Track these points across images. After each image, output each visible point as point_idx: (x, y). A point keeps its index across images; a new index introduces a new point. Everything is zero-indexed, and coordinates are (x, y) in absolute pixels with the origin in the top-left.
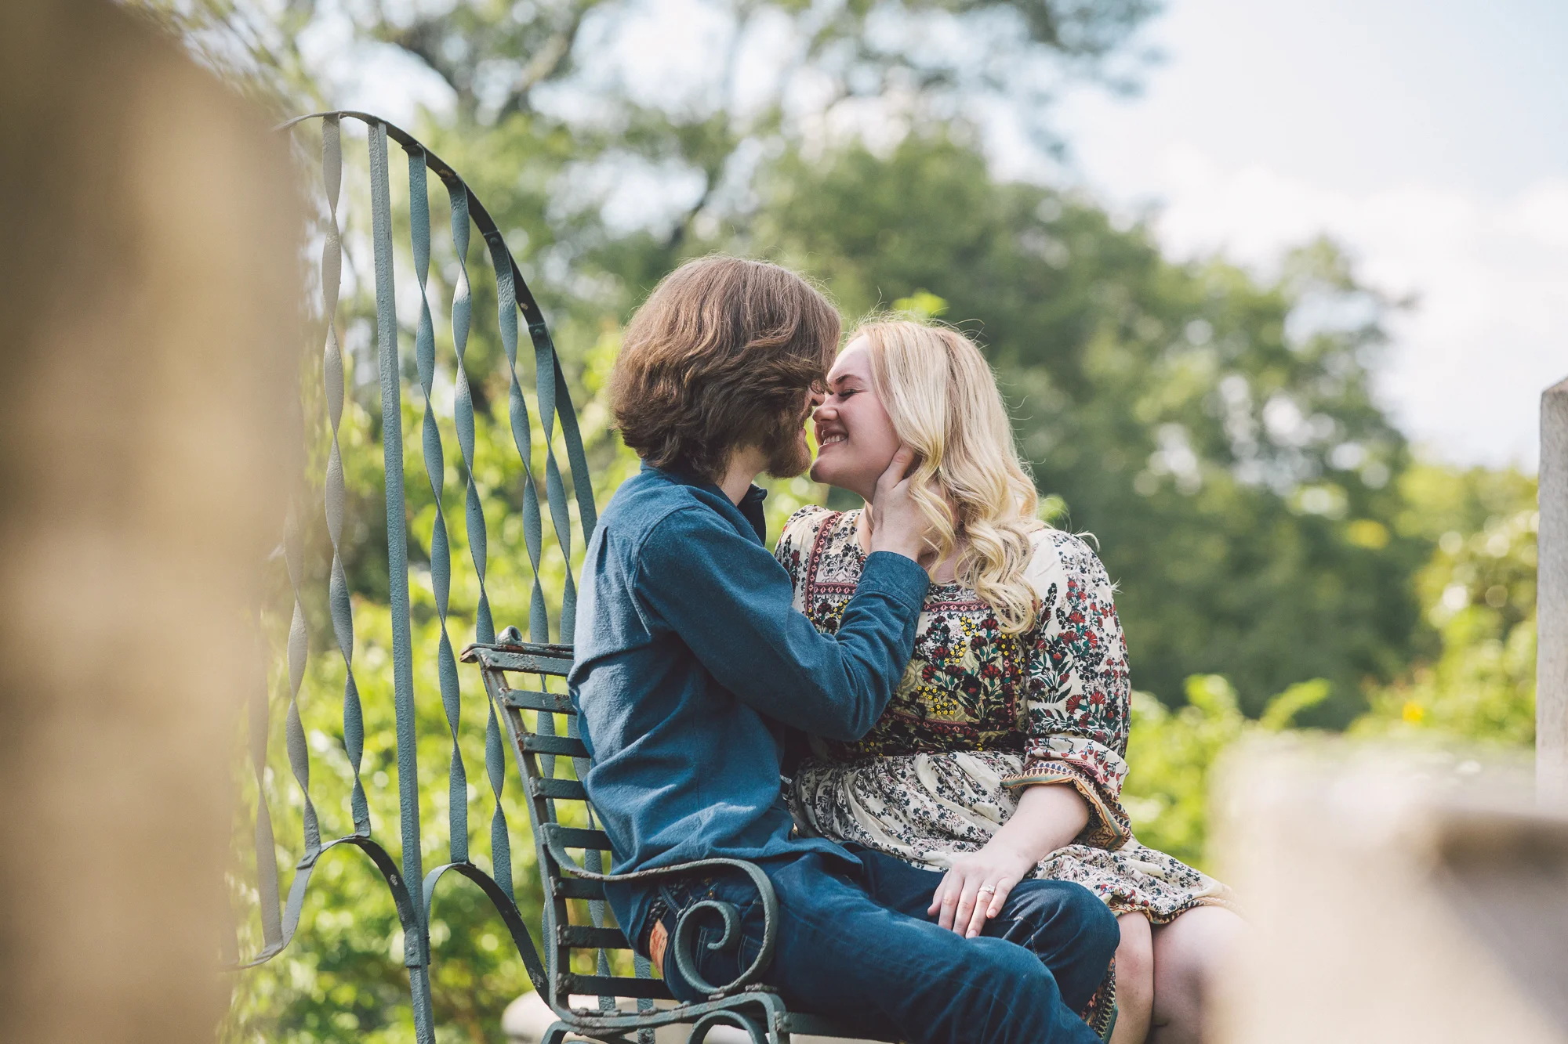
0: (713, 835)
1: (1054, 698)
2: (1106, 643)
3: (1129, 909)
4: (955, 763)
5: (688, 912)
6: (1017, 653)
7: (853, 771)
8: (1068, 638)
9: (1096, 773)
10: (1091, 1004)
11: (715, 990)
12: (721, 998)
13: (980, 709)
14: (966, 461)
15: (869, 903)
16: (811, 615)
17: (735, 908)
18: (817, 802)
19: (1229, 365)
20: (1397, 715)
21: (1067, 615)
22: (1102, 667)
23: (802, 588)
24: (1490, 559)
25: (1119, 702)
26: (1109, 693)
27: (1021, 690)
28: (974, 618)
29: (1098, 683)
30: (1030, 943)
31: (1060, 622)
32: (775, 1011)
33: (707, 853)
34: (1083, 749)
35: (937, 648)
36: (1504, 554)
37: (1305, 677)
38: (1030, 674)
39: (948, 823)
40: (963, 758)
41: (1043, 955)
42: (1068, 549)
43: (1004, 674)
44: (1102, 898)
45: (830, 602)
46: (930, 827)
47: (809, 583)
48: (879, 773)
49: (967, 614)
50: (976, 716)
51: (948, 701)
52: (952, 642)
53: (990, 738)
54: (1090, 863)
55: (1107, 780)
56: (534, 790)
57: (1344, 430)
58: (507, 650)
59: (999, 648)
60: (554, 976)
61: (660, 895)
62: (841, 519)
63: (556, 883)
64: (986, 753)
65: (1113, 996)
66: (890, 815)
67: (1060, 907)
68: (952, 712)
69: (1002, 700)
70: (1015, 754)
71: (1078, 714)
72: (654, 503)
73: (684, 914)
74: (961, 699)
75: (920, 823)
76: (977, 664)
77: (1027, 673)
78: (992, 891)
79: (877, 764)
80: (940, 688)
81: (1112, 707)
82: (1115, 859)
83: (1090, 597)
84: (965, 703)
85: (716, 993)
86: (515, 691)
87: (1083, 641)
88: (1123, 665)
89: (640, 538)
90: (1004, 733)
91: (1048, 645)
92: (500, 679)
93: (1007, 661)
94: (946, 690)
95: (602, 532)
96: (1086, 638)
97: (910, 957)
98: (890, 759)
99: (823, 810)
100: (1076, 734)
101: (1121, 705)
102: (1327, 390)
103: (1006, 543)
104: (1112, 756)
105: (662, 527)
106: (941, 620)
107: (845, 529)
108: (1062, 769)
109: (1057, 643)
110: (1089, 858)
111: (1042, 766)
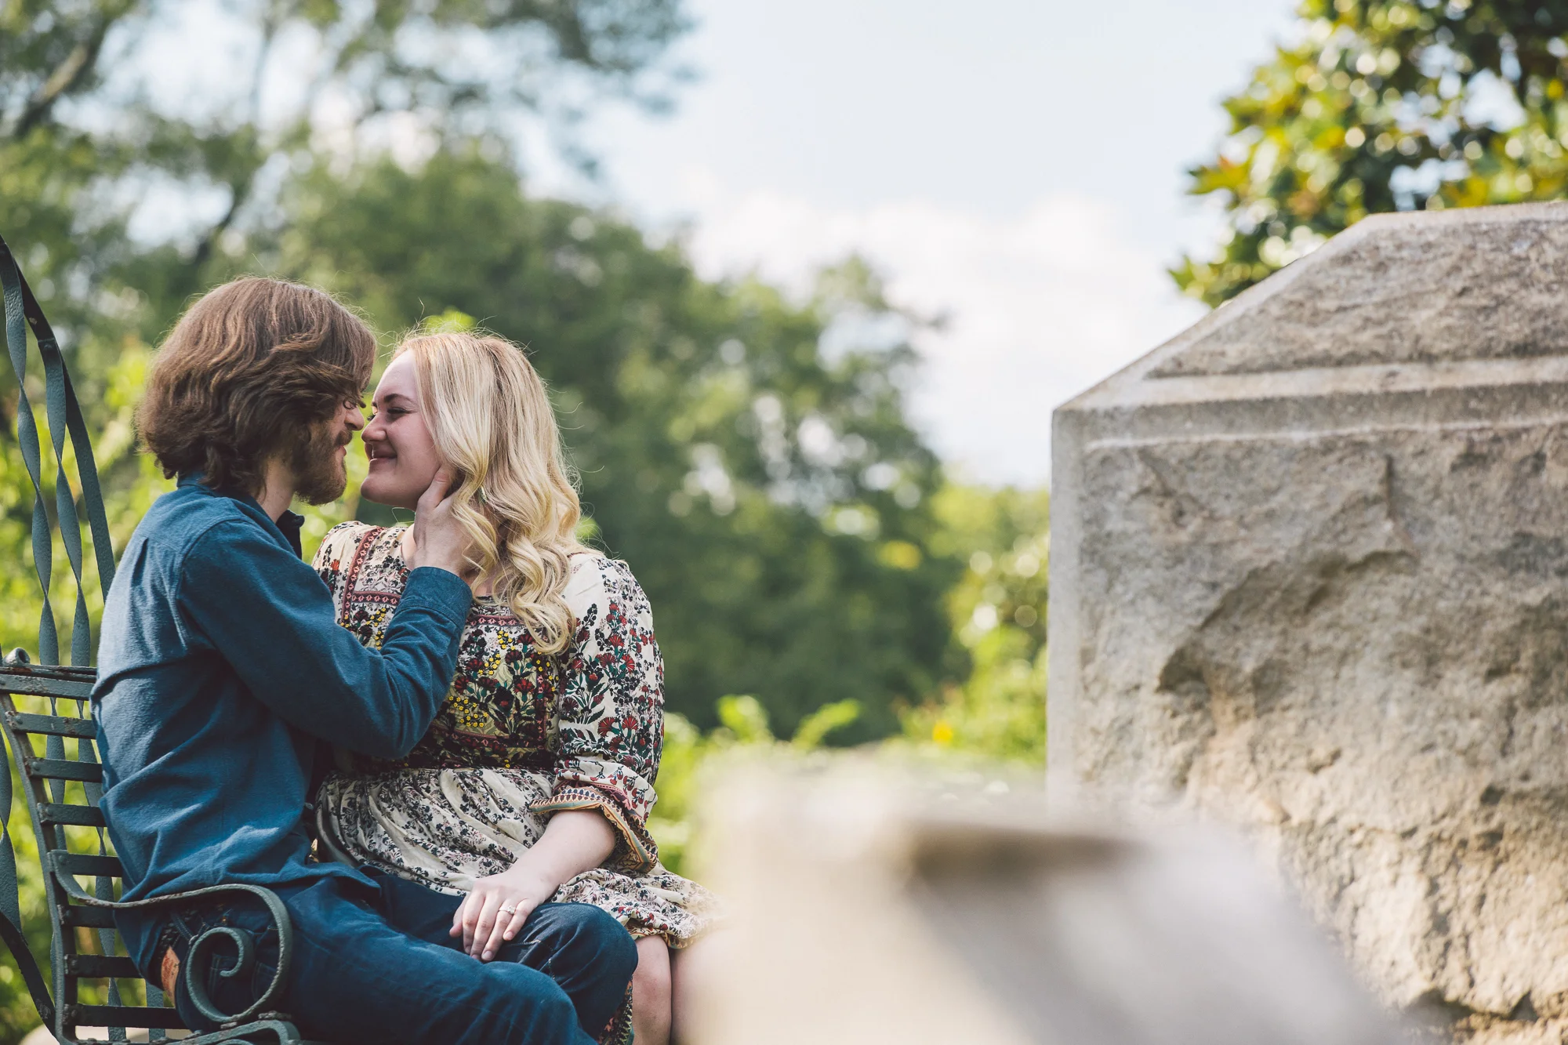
0: (229, 860)
1: (587, 719)
2: (643, 669)
3: (647, 933)
4: (481, 780)
5: (200, 940)
6: (552, 671)
7: (377, 784)
8: (606, 660)
9: (624, 798)
10: (609, 1028)
11: (228, 1018)
12: (234, 1027)
13: (510, 722)
14: (510, 479)
15: (384, 928)
16: (347, 621)
17: (248, 934)
18: (342, 813)
19: (762, 384)
20: (927, 736)
21: (606, 637)
22: (637, 693)
23: (340, 596)
24: (1019, 578)
25: (652, 730)
26: (642, 719)
27: (554, 708)
28: (511, 633)
29: (631, 708)
30: (547, 966)
31: (599, 643)
32: (290, 1038)
33: (221, 877)
34: (612, 773)
35: (472, 660)
36: (1031, 574)
37: (837, 698)
38: (566, 693)
39: (470, 840)
40: (490, 776)
41: (560, 979)
42: (612, 574)
43: (537, 689)
44: (619, 920)
45: (367, 610)
46: (453, 843)
47: (348, 591)
48: (404, 786)
49: (505, 629)
50: (506, 730)
51: (479, 713)
52: (487, 654)
53: (517, 755)
54: (613, 887)
55: (635, 806)
56: (41, 816)
57: (876, 450)
58: (15, 673)
59: (533, 663)
60: (60, 1006)
61: (172, 922)
62: (384, 534)
63: (63, 912)
64: (513, 771)
65: (629, 1020)
66: (414, 828)
67: (578, 930)
68: (482, 725)
69: (533, 716)
70: (543, 773)
71: (610, 737)
72: (198, 514)
73: (196, 940)
74: (492, 712)
75: (443, 839)
76: (511, 677)
77: (562, 690)
78: (513, 912)
79: (401, 777)
80: (472, 699)
81: (644, 733)
82: (638, 885)
83: (630, 622)
84: (495, 716)
85: (229, 1022)
86: (23, 715)
87: (620, 664)
88: (658, 695)
89: (184, 547)
90: (533, 750)
91: (585, 665)
92: (7, 702)
93: (541, 677)
94: (477, 701)
95: (141, 543)
96: (624, 661)
97: (428, 984)
98: (416, 773)
99: (348, 821)
100: (606, 758)
101: (654, 733)
102: (861, 410)
103: (546, 563)
104: (641, 783)
105: (207, 538)
106: (479, 633)
107: (388, 543)
108: (590, 795)
109: (594, 664)
110: (613, 882)
111: (570, 791)
